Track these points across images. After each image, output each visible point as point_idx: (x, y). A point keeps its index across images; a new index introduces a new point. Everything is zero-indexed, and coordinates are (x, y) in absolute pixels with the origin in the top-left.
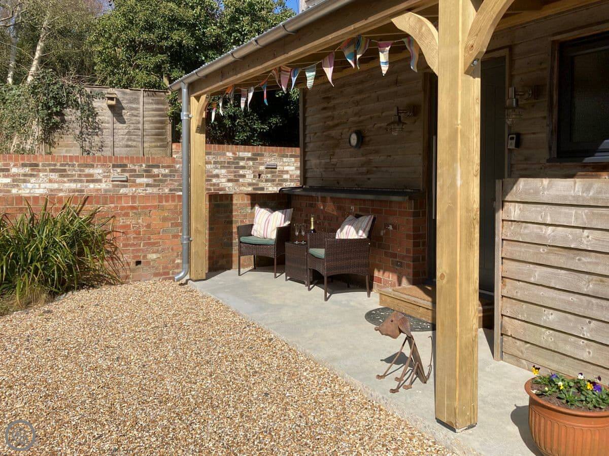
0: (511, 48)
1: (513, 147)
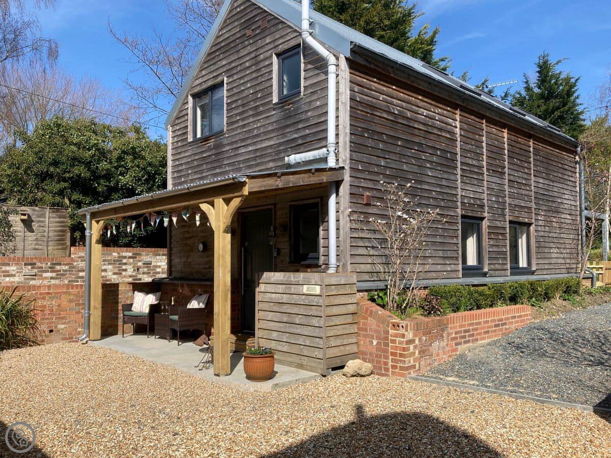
0: (275, 205)
1: (276, 255)
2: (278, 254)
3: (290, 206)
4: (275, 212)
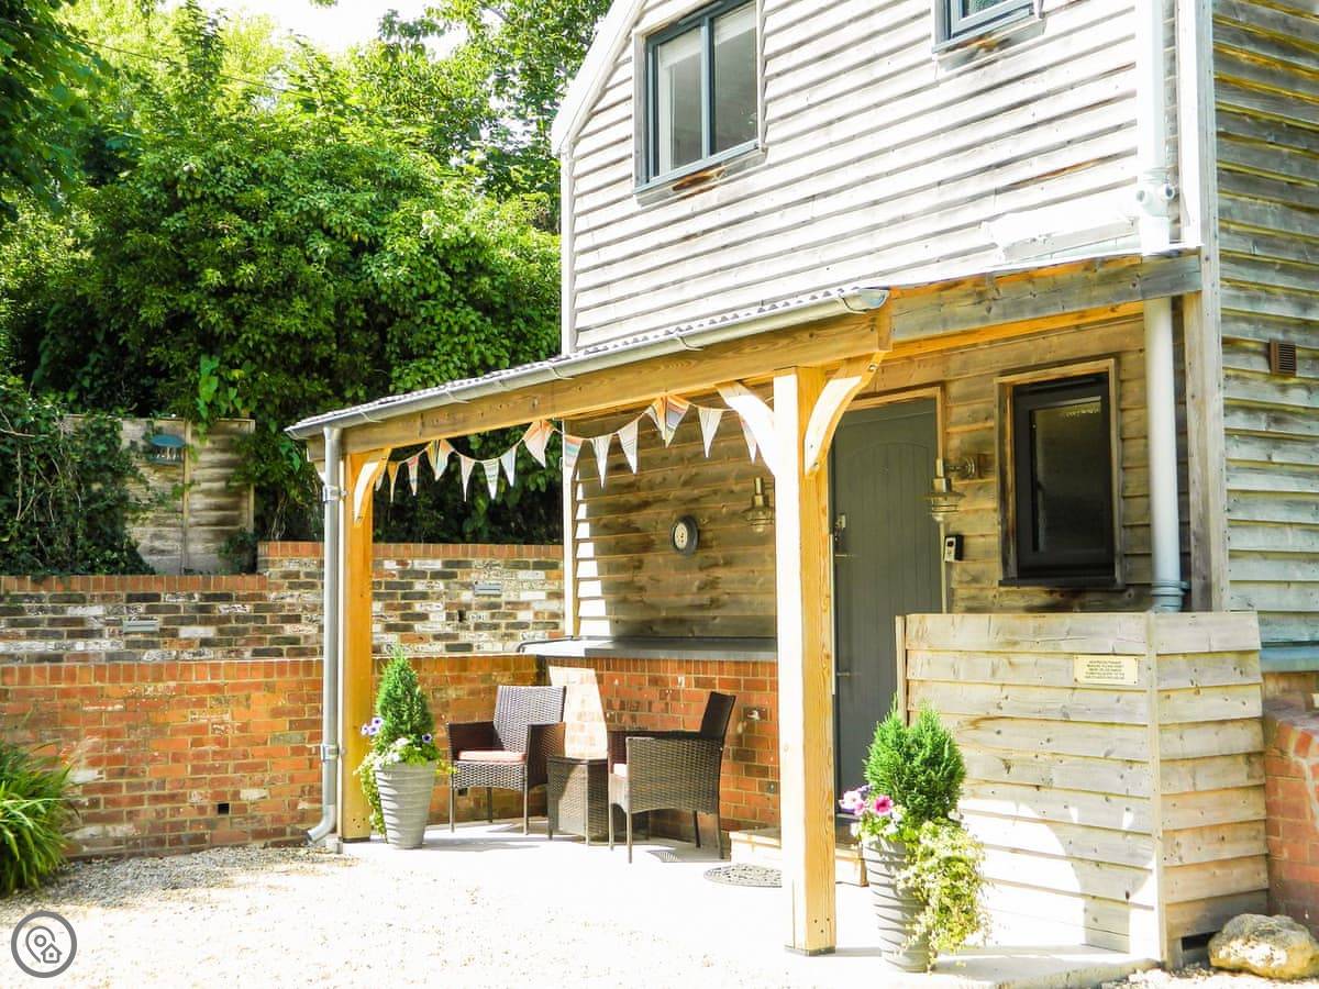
0: (944, 386)
1: (951, 558)
2: (959, 555)
3: (1002, 385)
4: (946, 408)
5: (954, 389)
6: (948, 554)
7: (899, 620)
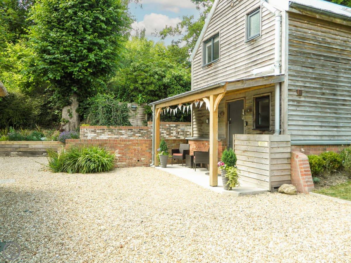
0: (245, 97)
2: (247, 125)
3: (254, 97)
4: (245, 101)
5: (247, 98)
6: (245, 125)
7: (233, 135)
